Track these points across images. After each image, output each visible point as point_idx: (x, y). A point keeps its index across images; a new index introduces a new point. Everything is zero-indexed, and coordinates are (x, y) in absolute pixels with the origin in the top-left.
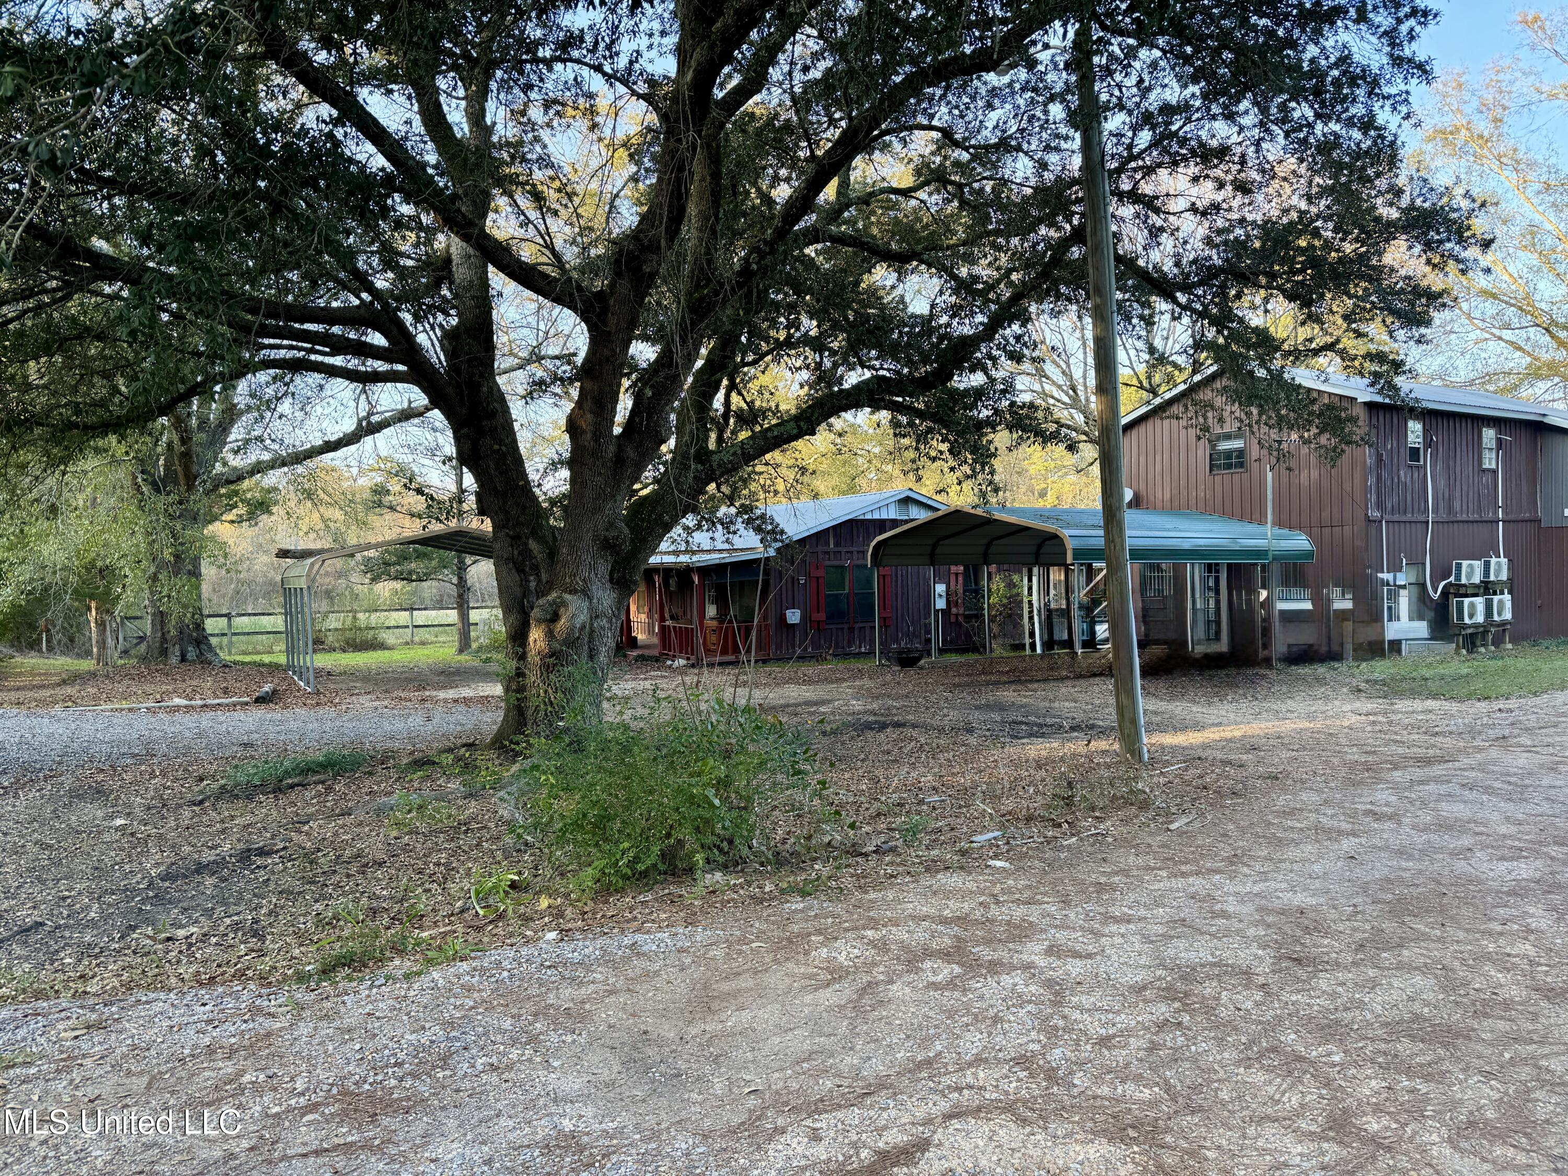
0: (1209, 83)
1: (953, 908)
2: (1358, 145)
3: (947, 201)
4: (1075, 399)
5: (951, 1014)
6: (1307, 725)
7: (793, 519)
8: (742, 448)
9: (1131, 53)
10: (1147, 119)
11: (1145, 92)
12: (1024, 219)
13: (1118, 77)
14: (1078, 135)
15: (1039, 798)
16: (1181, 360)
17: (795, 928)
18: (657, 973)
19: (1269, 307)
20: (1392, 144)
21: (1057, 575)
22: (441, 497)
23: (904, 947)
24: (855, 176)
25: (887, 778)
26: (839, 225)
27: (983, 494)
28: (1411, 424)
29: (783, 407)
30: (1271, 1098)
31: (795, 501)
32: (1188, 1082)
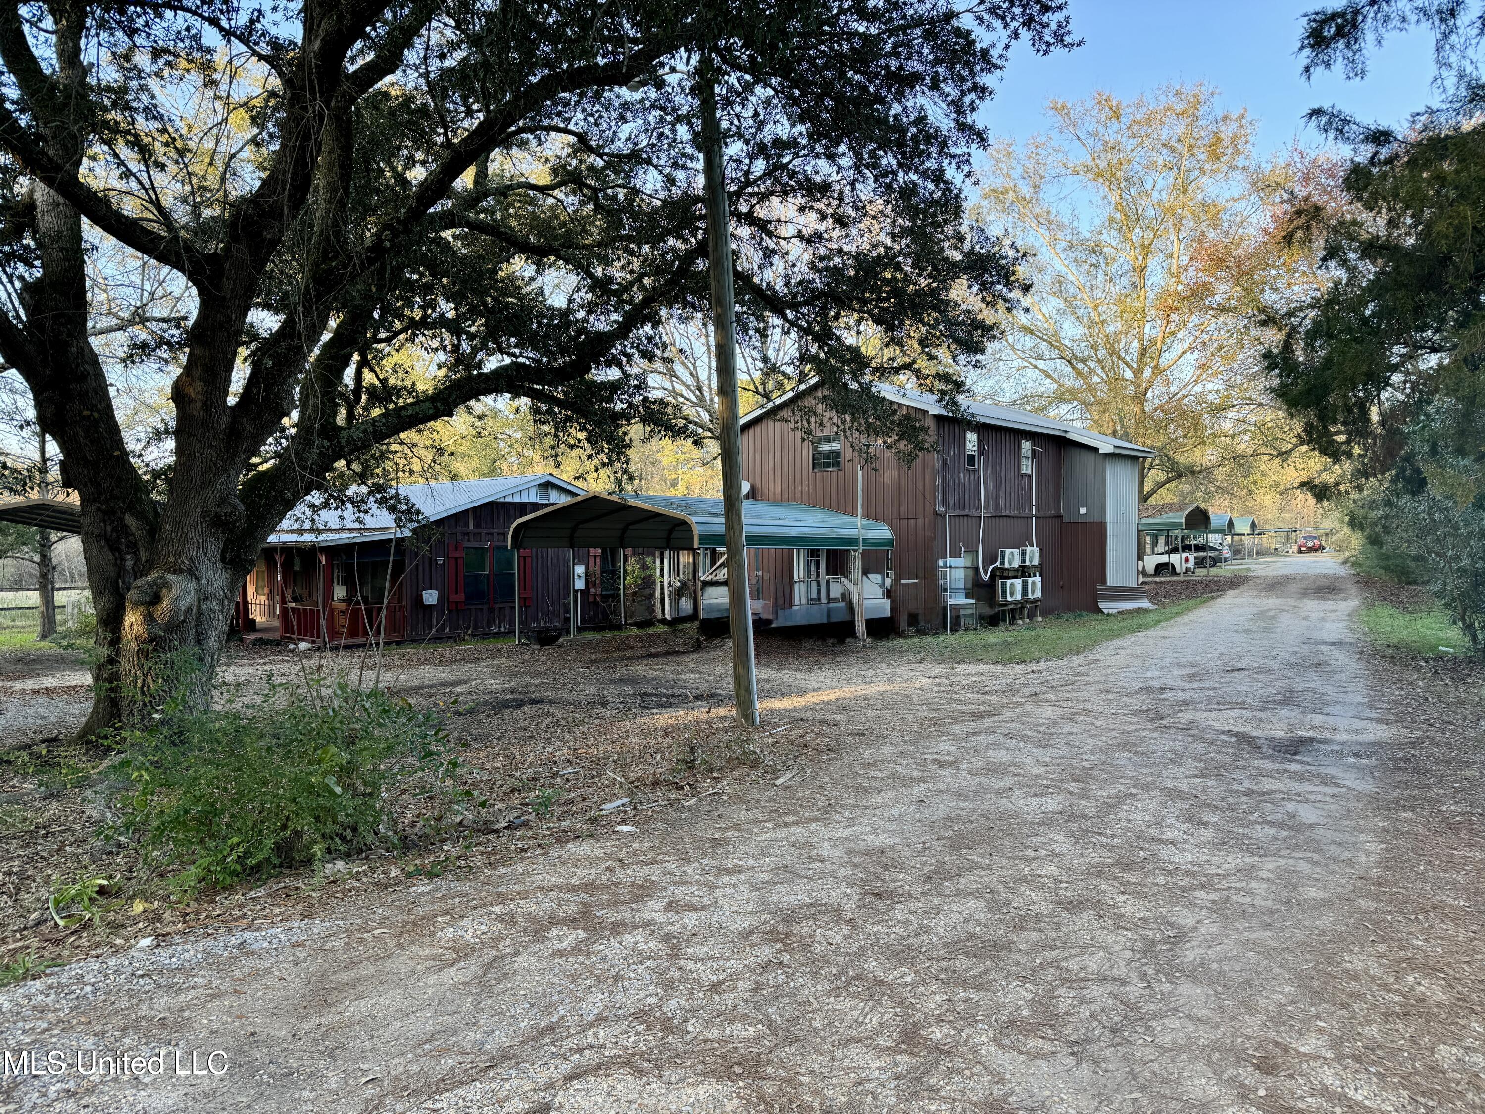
0: (813, 125)
1: (581, 874)
2: (931, 194)
3: (583, 203)
4: (702, 398)
5: (574, 978)
6: (888, 687)
7: (430, 500)
8: (373, 425)
9: (748, 88)
10: (761, 150)
11: (760, 125)
12: (653, 229)
13: (738, 109)
14: (701, 156)
15: (665, 764)
16: (789, 370)
17: (421, 911)
18: (268, 971)
19: (862, 328)
20: (957, 196)
21: (685, 558)
22: (20, 467)
23: (532, 918)
24: (492, 168)
25: (523, 754)
26: (478, 213)
27: (619, 482)
28: (969, 435)
29: (420, 387)
30: (856, 1021)
31: (433, 482)
32: (787, 1016)
